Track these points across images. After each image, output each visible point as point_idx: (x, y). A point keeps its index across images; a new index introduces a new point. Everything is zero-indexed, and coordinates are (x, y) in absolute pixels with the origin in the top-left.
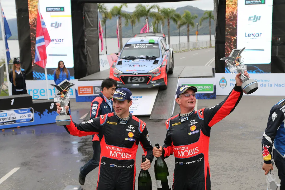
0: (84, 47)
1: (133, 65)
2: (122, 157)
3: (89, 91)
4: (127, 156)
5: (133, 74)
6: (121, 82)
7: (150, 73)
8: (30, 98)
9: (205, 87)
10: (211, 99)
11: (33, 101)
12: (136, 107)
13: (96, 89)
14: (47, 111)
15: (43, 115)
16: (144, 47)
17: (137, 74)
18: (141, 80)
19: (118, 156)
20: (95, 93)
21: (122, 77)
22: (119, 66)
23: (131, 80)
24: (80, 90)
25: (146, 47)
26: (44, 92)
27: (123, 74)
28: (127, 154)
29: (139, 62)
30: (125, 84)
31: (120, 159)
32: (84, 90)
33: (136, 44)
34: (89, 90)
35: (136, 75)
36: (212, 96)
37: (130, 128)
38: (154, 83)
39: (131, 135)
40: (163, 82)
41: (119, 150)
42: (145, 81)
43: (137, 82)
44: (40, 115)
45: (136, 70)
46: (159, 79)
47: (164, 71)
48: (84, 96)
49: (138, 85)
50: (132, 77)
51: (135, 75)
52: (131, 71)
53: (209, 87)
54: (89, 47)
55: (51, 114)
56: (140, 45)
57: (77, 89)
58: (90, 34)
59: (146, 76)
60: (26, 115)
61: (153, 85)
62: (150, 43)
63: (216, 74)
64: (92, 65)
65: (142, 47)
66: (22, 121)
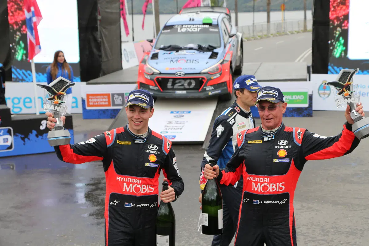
0: (96, 29)
1: (177, 60)
2: (142, 192)
3: (104, 102)
4: (150, 189)
5: (177, 74)
6: (157, 88)
7: (204, 73)
8: (8, 110)
9: (294, 97)
10: (304, 116)
11: (12, 116)
12: (181, 129)
13: (116, 98)
14: (34, 132)
15: (29, 139)
16: (194, 30)
17: (183, 74)
18: (190, 84)
19: (136, 191)
20: (114, 105)
21: (158, 78)
22: (154, 61)
23: (174, 84)
24: (90, 100)
25: (198, 30)
26: (31, 101)
27: (160, 74)
28: (148, 187)
29: (187, 55)
30: (163, 90)
31: (139, 194)
32: (95, 100)
33: (182, 25)
34: (104, 100)
35: (182, 76)
36: (306, 112)
37: (150, 148)
38: (210, 90)
39: (153, 158)
40: (225, 88)
41: (138, 181)
42: (195, 86)
43: (182, 87)
44: (23, 139)
45: (181, 69)
46: (217, 84)
47: (227, 70)
48: (96, 110)
49: (184, 92)
50: (175, 80)
51: (180, 75)
52: (174, 69)
53: (301, 97)
54: (105, 28)
55: (42, 139)
56: (189, 26)
57: (85, 97)
58: (106, 8)
59: (198, 78)
61: (208, 94)
62: (204, 24)
63: (313, 76)
64: (110, 59)
65: (191, 29)
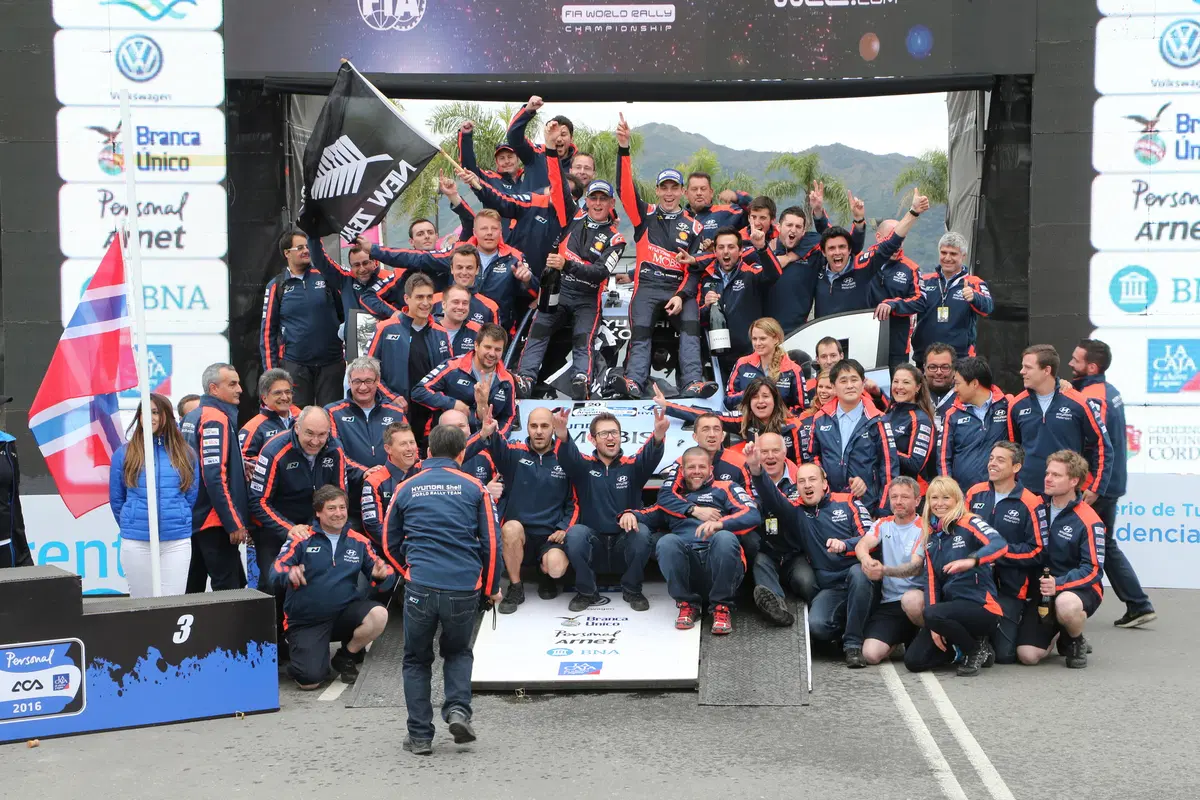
11: (86, 602)
12: (611, 641)
14: (154, 654)
15: (136, 676)
16: (626, 334)
26: (65, 557)
44: (117, 676)
55: (177, 674)
60: (46, 677)
65: (616, 334)
66: (23, 708)
